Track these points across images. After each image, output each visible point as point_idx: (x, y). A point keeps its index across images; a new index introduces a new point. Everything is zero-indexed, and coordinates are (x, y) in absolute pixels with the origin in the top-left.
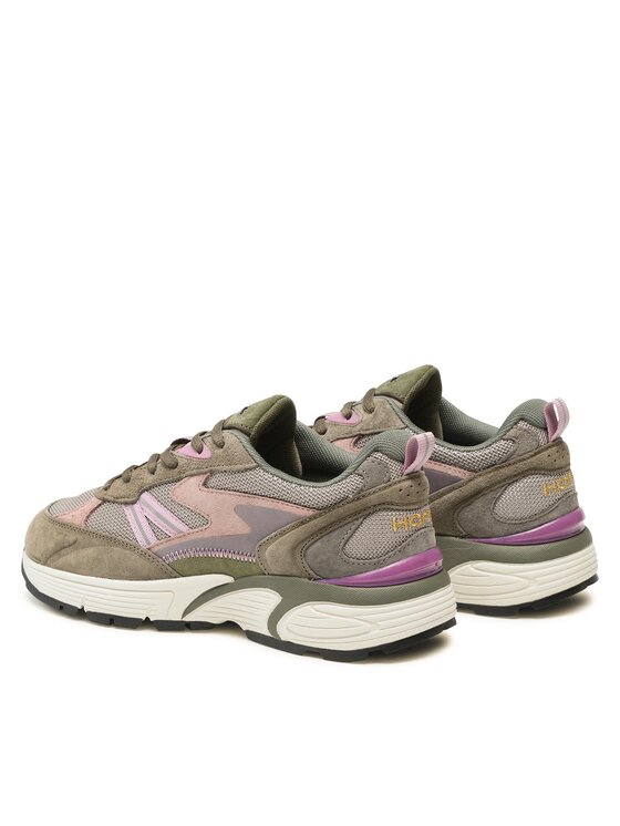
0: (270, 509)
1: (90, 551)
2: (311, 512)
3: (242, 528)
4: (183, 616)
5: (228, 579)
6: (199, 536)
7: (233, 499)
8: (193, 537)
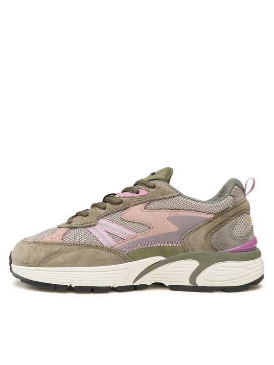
0: (189, 217)
1: (73, 253)
2: (212, 216)
3: (173, 228)
4: (134, 282)
5: (162, 258)
6: (144, 236)
7: (167, 214)
8: (140, 237)
